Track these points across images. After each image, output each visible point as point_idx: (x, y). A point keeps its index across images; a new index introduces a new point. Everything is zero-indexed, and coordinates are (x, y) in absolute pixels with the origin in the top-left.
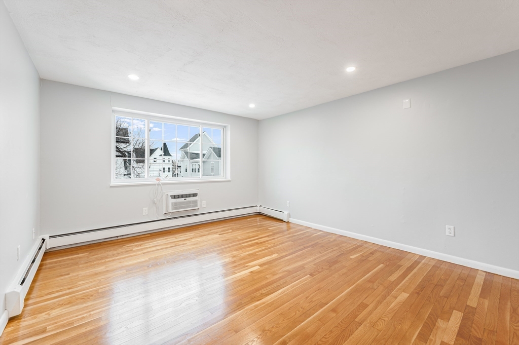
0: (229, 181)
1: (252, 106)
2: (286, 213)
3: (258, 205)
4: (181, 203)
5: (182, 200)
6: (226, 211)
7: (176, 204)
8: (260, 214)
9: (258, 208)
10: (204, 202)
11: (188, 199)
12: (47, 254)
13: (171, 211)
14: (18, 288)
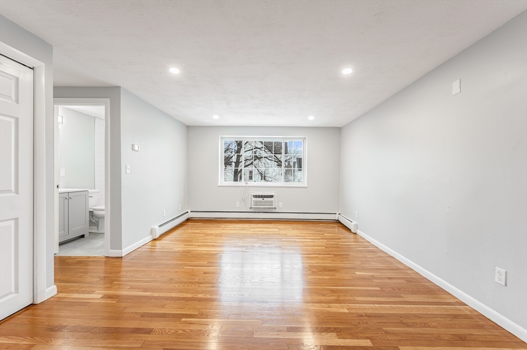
0: (306, 187)
1: (311, 118)
2: (354, 223)
3: (338, 213)
4: (260, 201)
5: (261, 199)
6: (301, 213)
7: (256, 202)
8: (338, 222)
9: (337, 215)
10: (281, 203)
11: (265, 199)
12: (188, 220)
13: (253, 207)
14: (157, 227)
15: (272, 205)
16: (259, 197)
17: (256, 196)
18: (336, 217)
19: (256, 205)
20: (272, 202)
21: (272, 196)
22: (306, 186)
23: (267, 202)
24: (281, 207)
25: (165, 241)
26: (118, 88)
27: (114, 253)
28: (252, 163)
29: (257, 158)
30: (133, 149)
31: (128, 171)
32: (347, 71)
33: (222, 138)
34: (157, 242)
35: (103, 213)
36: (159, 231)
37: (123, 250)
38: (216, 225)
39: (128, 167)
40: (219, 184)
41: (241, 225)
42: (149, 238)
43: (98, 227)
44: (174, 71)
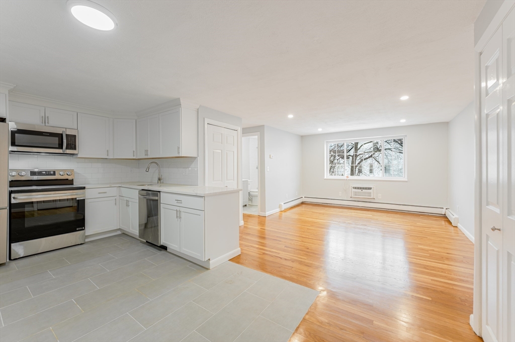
0: (406, 182)
2: (456, 216)
3: (445, 208)
4: (359, 192)
5: (360, 190)
7: (356, 192)
8: (445, 217)
9: (444, 210)
10: (379, 195)
11: (364, 190)
12: (303, 203)
13: (353, 196)
14: (283, 204)
15: (370, 196)
16: (358, 188)
17: (355, 188)
18: (443, 212)
19: (356, 195)
20: (370, 193)
21: (370, 189)
22: (407, 180)
23: (365, 193)
24: (380, 198)
25: (288, 213)
26: (264, 126)
27: (262, 214)
28: (371, 156)
29: (378, 150)
30: (270, 158)
31: (268, 170)
32: (405, 98)
33: (327, 142)
34: (283, 213)
35: (257, 193)
36: (285, 207)
37: (267, 213)
38: (322, 208)
39: (268, 167)
40: (325, 177)
41: (341, 210)
42: (278, 210)
43: (252, 202)
44: (291, 116)
